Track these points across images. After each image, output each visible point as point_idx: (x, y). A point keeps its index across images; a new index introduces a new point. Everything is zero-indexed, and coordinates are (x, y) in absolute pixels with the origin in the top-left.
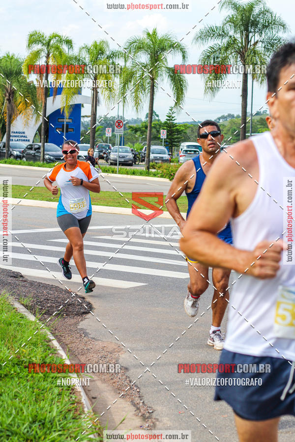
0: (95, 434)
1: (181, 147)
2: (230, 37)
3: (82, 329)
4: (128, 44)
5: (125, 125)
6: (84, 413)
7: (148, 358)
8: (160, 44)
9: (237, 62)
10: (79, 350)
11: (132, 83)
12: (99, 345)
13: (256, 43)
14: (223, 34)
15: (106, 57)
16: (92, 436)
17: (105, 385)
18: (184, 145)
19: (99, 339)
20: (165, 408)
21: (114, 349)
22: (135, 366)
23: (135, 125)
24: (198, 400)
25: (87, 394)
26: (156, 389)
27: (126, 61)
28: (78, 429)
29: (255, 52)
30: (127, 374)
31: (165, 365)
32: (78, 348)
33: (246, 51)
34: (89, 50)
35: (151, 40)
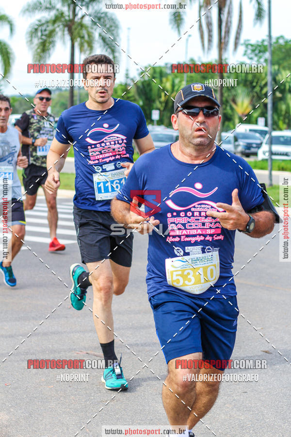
2: (58, 10)
9: (64, 35)
13: (83, 17)
14: (50, 8)
24: (24, 371)
29: (81, 25)
33: (73, 24)
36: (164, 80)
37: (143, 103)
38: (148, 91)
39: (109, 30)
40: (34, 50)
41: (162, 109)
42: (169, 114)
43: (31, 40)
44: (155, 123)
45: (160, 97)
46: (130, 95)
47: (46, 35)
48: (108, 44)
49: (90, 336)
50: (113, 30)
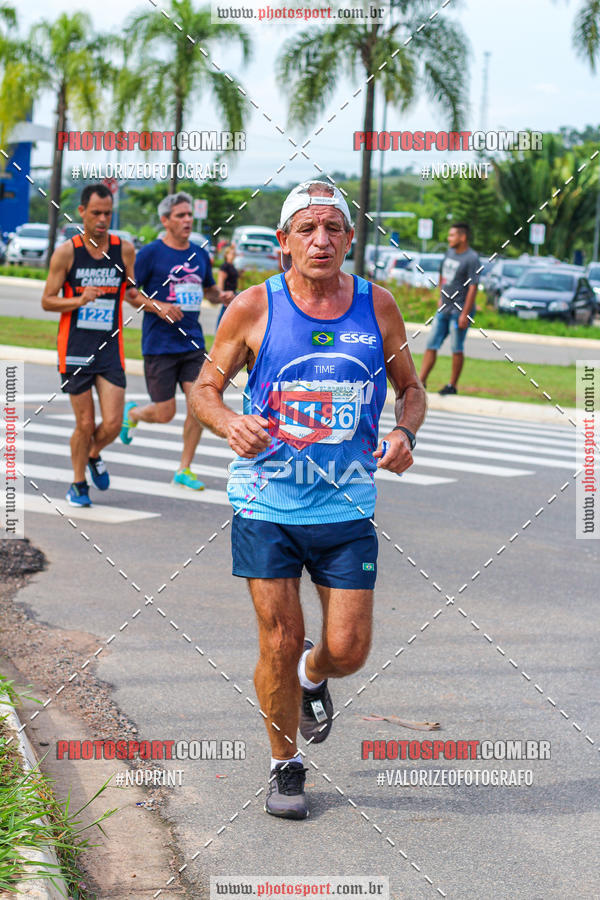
0: (44, 817)
1: (235, 237)
3: (21, 605)
4: (131, 22)
5: (121, 188)
6: (24, 775)
7: (156, 664)
8: (197, 23)
9: (353, 64)
10: (15, 646)
11: (139, 101)
12: (56, 637)
13: (394, 28)
15: (85, 46)
16: (37, 822)
17: (68, 718)
18: (243, 234)
19: (58, 624)
20: (188, 766)
21: (88, 646)
22: (132, 682)
23: (141, 189)
24: (256, 752)
25: (29, 737)
26: (171, 728)
27: (126, 56)
28: (9, 807)
29: (391, 47)
30: (114, 696)
31: (191, 680)
32: (12, 643)
33: (373, 43)
34: (50, 32)
35: (180, 15)
36: (558, 161)
37: (513, 208)
38: (523, 184)
39: (447, 57)
40: (291, 94)
41: (551, 221)
42: (565, 234)
43: (286, 74)
44: (537, 250)
45: (549, 197)
46: (485, 191)
47: (317, 66)
48: (443, 86)
49: (392, 685)
50: (456, 57)
